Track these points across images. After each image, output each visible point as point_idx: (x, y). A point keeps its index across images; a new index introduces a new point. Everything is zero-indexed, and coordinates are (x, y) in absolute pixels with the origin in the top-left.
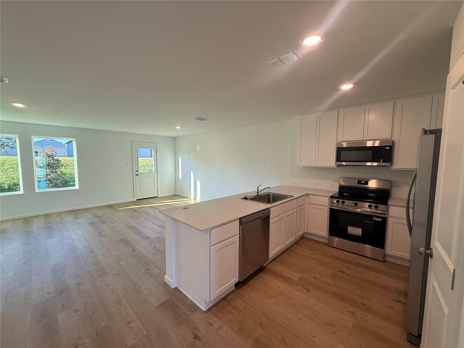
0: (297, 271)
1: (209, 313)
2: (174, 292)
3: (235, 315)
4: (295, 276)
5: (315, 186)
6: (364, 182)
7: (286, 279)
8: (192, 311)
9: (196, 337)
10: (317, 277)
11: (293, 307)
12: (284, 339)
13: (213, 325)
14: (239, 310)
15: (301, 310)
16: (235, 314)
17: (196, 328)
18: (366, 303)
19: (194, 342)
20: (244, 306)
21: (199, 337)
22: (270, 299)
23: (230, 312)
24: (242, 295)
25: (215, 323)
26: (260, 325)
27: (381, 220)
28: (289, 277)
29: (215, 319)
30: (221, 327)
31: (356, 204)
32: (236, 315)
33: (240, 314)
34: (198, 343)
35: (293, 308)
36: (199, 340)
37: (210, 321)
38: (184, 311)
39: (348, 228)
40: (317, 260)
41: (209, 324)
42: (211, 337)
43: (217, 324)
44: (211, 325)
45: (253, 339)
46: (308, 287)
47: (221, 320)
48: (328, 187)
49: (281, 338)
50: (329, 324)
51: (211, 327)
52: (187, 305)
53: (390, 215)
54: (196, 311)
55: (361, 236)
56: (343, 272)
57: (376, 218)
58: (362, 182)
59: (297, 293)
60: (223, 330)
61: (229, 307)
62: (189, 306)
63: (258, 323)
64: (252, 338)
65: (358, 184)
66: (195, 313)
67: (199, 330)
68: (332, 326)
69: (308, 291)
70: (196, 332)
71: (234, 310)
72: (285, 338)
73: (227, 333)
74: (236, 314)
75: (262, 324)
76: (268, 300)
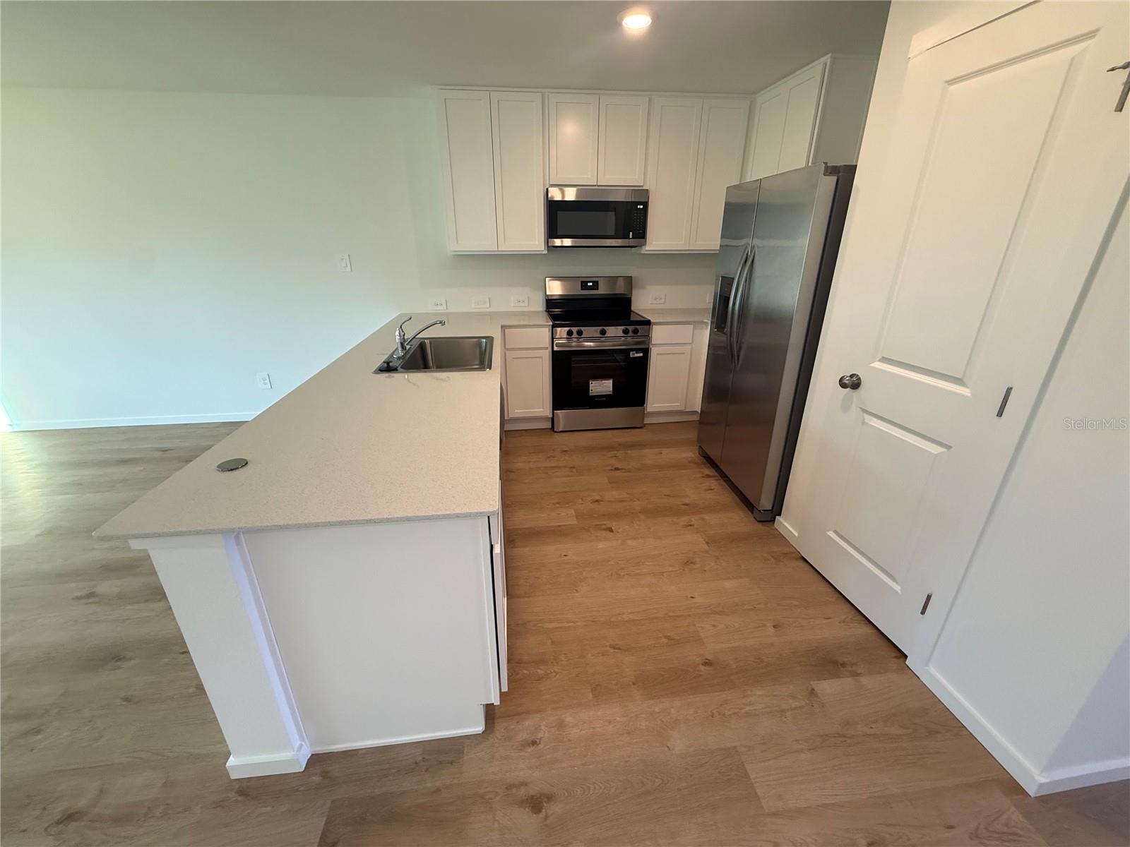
0: (558, 505)
1: (496, 724)
2: (325, 775)
3: (554, 674)
4: (566, 517)
5: (490, 307)
6: (591, 284)
7: (558, 533)
8: (452, 763)
9: (535, 804)
10: (597, 498)
11: (622, 574)
12: (668, 638)
13: (539, 737)
14: (552, 657)
15: (638, 571)
16: (554, 671)
17: (510, 787)
18: (687, 501)
19: (546, 818)
20: (550, 641)
21: (541, 795)
22: (579, 590)
23: (540, 679)
24: (520, 622)
25: (540, 729)
26: (616, 651)
27: (641, 355)
28: (559, 526)
29: (527, 723)
30: (561, 725)
31: (603, 332)
32: (557, 674)
33: (563, 663)
34: (556, 809)
35: (624, 575)
36: (550, 798)
37: (523, 736)
38: (428, 785)
39: (590, 385)
40: (566, 467)
41: (529, 745)
42: (565, 765)
43: (543, 728)
44: (534, 743)
45: (634, 684)
46: (605, 525)
47: (540, 711)
48: (521, 304)
49: (665, 640)
50: (686, 563)
51: (541, 746)
52: (416, 763)
53: (653, 343)
54: (460, 752)
55: (611, 393)
56: (617, 469)
57: (634, 354)
58: (589, 284)
59: (601, 545)
60: (571, 725)
61: (525, 672)
62: (424, 760)
63: (608, 648)
64: (631, 683)
65: (582, 289)
66: (465, 758)
67: (524, 784)
68: (692, 563)
69: (611, 530)
70: (522, 792)
71: (542, 667)
72: (669, 634)
73: (585, 723)
74: (556, 670)
75: (617, 645)
76: (576, 594)
